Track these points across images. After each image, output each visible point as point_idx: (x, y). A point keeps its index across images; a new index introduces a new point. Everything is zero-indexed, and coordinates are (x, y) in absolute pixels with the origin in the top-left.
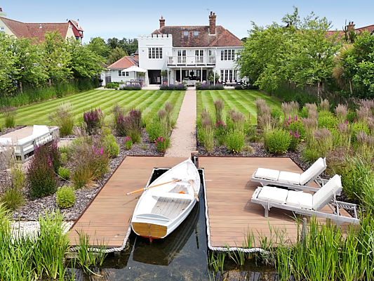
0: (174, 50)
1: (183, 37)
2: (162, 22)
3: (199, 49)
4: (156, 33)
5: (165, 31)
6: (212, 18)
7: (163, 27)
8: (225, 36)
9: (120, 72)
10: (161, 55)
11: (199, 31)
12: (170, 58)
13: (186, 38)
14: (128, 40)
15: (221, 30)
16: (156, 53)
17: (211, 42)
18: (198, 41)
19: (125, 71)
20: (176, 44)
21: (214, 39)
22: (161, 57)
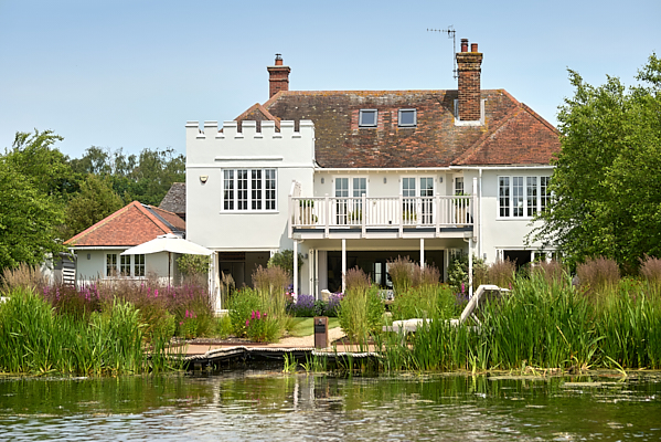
0: (319, 178)
1: (355, 130)
2: (279, 74)
3: (417, 175)
4: (255, 116)
5: (287, 109)
6: (469, 61)
7: (281, 93)
8: (517, 129)
9: (112, 258)
10: (271, 194)
11: (420, 108)
12: (306, 204)
13: (367, 137)
14: (110, 161)
15: (503, 104)
16: (250, 190)
17: (462, 148)
18: (411, 147)
19: (131, 251)
20: (328, 155)
21: (474, 136)
22: (271, 205)
